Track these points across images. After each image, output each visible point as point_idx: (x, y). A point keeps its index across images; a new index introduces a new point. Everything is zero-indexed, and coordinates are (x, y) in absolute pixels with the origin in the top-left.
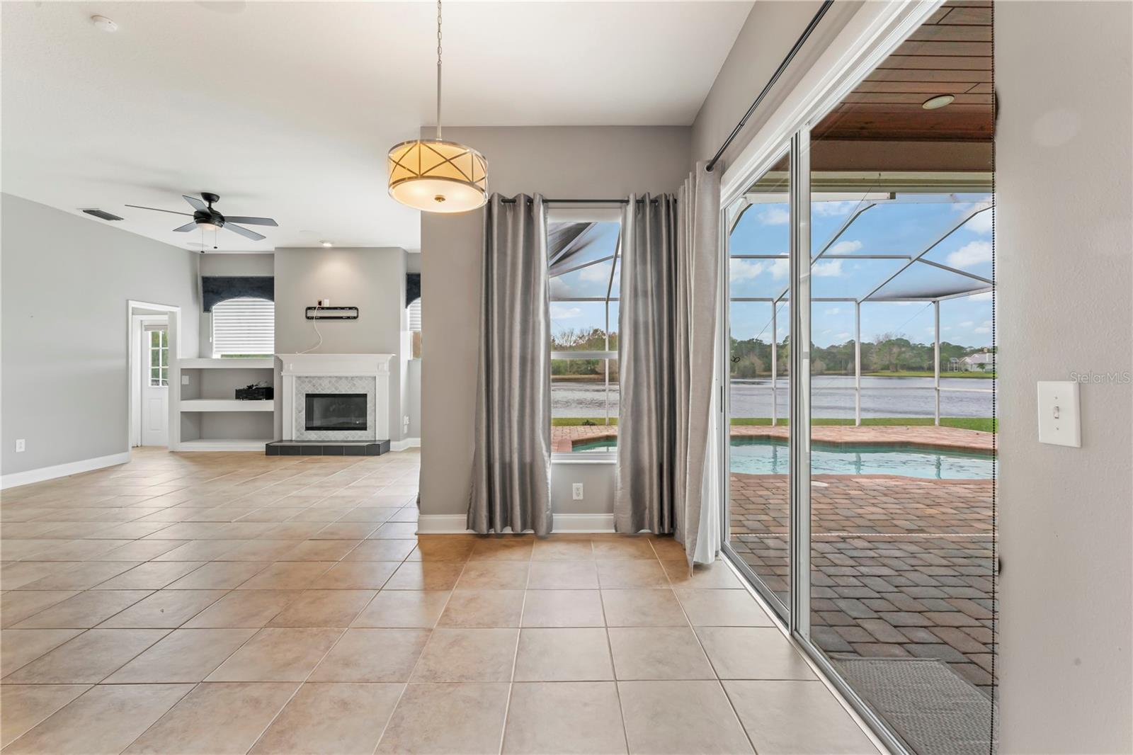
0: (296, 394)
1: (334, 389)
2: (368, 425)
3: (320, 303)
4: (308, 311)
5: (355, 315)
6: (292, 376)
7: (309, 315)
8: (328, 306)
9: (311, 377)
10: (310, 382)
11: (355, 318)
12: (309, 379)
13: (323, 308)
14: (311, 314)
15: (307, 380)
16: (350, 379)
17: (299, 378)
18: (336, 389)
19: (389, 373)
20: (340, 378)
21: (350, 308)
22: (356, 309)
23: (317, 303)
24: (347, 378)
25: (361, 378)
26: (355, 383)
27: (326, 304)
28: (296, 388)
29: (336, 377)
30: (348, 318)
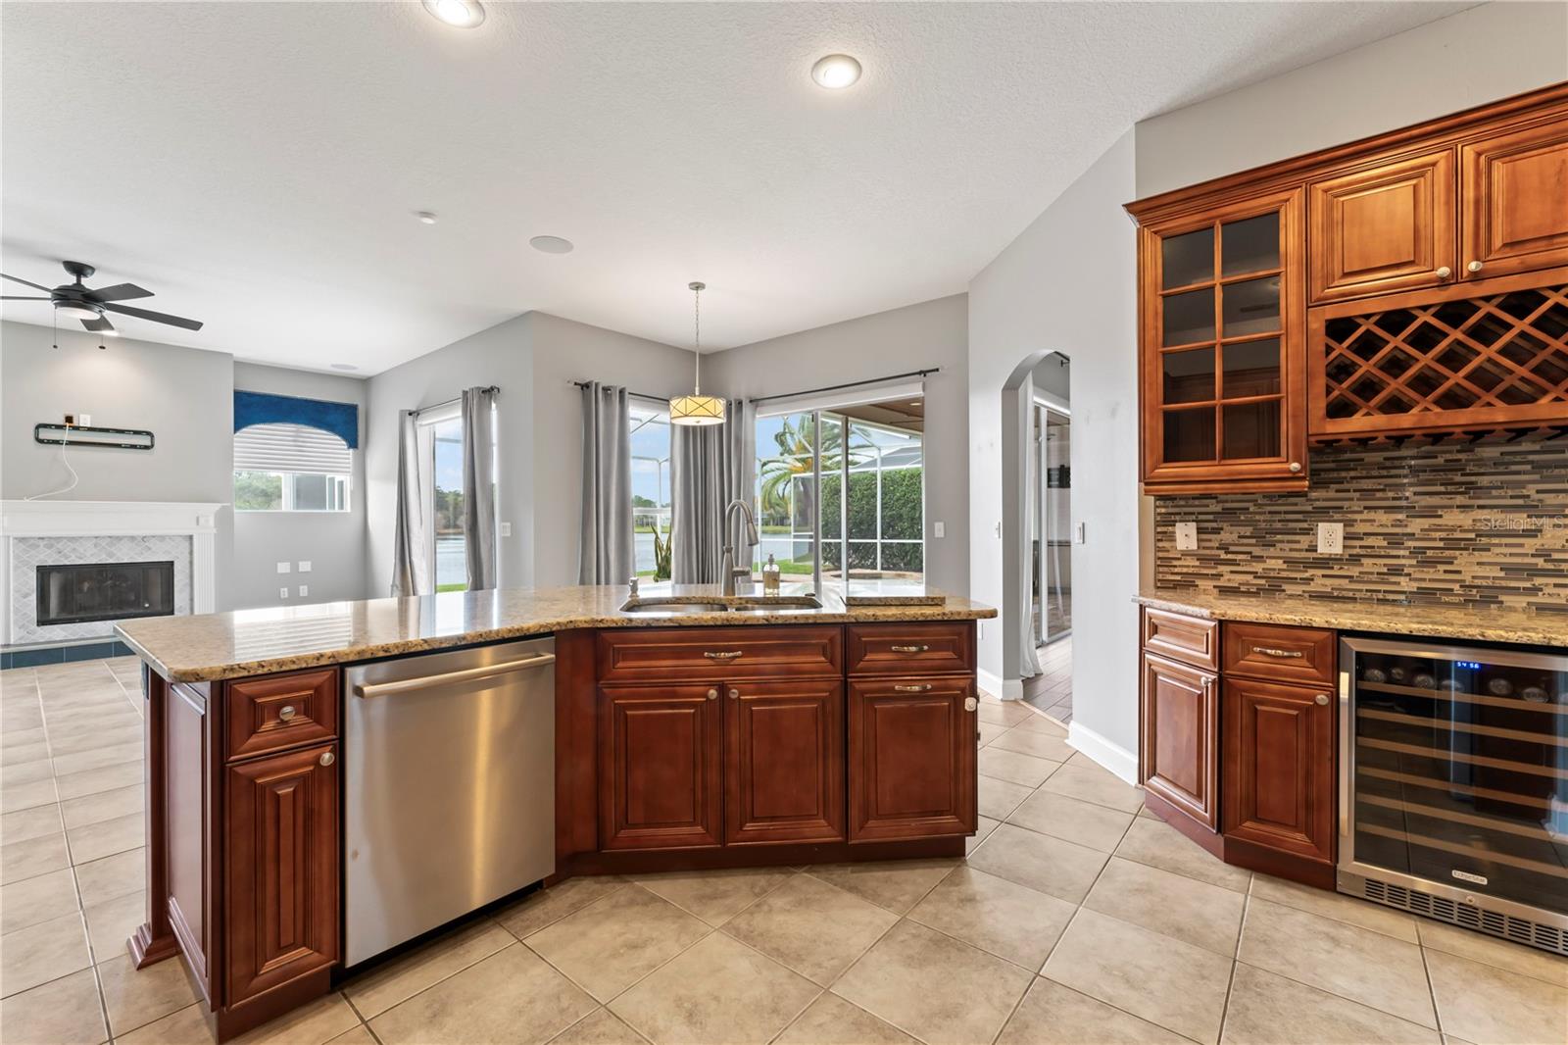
0: (16, 568)
1: (104, 556)
2: (176, 607)
3: (69, 419)
4: (40, 430)
5: (148, 443)
6: (9, 537)
7: (41, 437)
8: (89, 425)
9: (50, 538)
10: (50, 547)
11: (146, 447)
12: (51, 541)
13: (77, 428)
14: (44, 434)
15: (42, 543)
16: (140, 539)
17: (22, 540)
18: (111, 555)
19: (215, 531)
20: (119, 538)
21: (136, 433)
22: (148, 433)
23: (64, 419)
24: (133, 538)
25: (162, 538)
26: (151, 546)
27: (84, 420)
28: (17, 557)
29: (110, 537)
30: (133, 447)
